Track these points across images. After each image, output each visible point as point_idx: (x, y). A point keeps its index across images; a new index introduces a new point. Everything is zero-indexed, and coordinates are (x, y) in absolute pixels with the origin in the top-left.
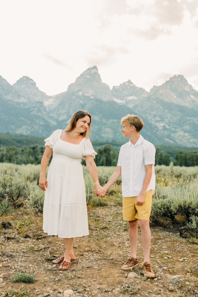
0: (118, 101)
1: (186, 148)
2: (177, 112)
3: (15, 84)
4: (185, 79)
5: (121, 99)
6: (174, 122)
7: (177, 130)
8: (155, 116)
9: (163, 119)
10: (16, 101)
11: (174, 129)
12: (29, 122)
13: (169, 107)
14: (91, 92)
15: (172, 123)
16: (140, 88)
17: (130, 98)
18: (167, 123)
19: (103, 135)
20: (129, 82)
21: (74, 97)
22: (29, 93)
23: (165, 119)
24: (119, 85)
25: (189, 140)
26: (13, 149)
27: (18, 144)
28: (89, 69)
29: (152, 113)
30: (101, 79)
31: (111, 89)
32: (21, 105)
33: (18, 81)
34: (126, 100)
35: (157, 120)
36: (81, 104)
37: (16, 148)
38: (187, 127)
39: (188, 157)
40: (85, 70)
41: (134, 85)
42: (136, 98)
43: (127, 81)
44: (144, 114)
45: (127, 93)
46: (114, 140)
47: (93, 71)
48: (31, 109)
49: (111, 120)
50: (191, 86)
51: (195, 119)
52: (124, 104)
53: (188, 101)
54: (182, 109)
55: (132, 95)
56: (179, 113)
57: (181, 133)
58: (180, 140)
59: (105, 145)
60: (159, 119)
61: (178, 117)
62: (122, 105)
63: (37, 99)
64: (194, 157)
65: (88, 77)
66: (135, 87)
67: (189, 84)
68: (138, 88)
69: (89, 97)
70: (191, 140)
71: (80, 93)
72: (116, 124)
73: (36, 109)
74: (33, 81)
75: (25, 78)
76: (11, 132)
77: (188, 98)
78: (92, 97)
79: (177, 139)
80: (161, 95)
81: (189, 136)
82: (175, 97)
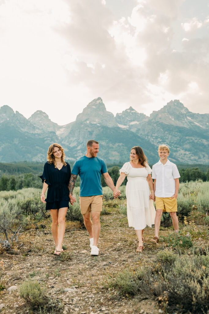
0: (122, 126)
1: (188, 165)
2: (176, 133)
3: (30, 117)
4: (181, 103)
5: (125, 125)
6: (175, 142)
7: (178, 149)
8: (157, 138)
9: (164, 140)
10: (31, 132)
11: (175, 149)
12: (43, 150)
13: (168, 129)
14: (97, 120)
15: (172, 143)
16: (141, 113)
17: (133, 123)
18: (169, 143)
19: (110, 158)
20: (131, 109)
21: (82, 126)
22: (42, 125)
23: (166, 140)
24: (121, 112)
25: (190, 157)
26: (31, 176)
27: (35, 171)
28: (95, 101)
29: (153, 135)
30: (105, 109)
31: (115, 116)
32: (36, 135)
33: (32, 115)
34: (129, 125)
35: (159, 141)
36: (89, 132)
37: (33, 175)
38: (187, 146)
39: (190, 174)
40: (91, 101)
41: (136, 111)
42: (138, 123)
43: (128, 108)
44: (147, 137)
45: (129, 119)
46: (121, 162)
47: (98, 102)
48: (45, 139)
49: (117, 144)
50: (187, 109)
51: (193, 139)
52: (128, 129)
53: (186, 122)
54: (181, 130)
55: (134, 121)
56: (179, 133)
57: (182, 152)
58: (182, 158)
59: (113, 167)
60: (161, 140)
61: (178, 138)
62: (125, 129)
63: (50, 129)
64: (196, 173)
65: (94, 107)
66: (136, 113)
67: (185, 107)
68: (139, 114)
69: (96, 124)
70: (192, 158)
71: (88, 122)
72: (122, 147)
73: (48, 138)
74: (46, 114)
75: (39, 112)
76: (28, 160)
77: (185, 119)
78: (98, 125)
79: (179, 158)
80: (160, 118)
81: (189, 154)
82: (173, 119)
